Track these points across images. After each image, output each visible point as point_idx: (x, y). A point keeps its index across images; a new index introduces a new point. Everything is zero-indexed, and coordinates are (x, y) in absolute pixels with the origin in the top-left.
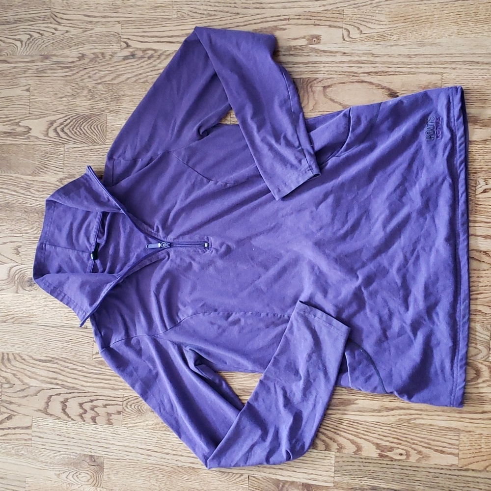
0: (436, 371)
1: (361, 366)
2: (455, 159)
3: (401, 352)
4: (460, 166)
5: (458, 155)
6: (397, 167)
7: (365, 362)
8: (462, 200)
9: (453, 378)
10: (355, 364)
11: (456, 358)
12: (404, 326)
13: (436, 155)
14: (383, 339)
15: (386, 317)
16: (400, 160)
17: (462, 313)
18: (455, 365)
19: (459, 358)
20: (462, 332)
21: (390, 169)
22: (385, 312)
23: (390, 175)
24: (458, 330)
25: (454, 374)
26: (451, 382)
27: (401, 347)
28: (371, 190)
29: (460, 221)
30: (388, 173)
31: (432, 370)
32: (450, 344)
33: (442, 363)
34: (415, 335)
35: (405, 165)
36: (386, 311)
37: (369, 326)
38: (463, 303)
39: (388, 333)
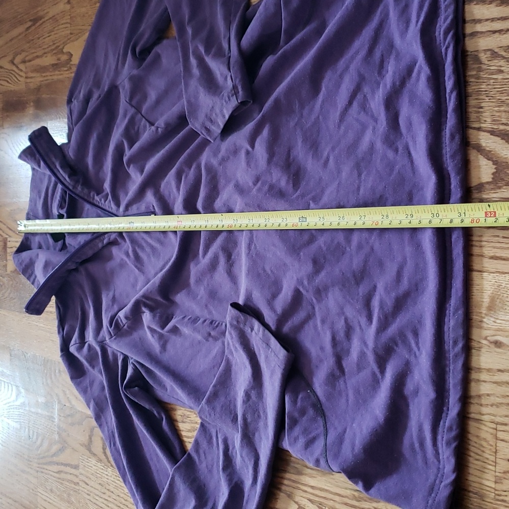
0: (412, 445)
1: (305, 418)
2: (438, 25)
3: (363, 400)
4: (445, 39)
5: (442, 17)
6: (353, 58)
7: (311, 412)
8: (451, 104)
9: (439, 461)
10: (296, 415)
11: (441, 423)
12: (365, 353)
13: (408, 23)
14: (338, 373)
15: (341, 335)
16: (357, 44)
17: (451, 336)
18: (439, 437)
19: (447, 424)
20: (453, 372)
21: (342, 63)
22: (340, 325)
23: (341, 77)
24: (448, 369)
25: (439, 454)
26: (435, 471)
27: (362, 390)
28: (319, 106)
29: (448, 149)
30: (339, 73)
31: (406, 441)
32: (432, 395)
33: (421, 429)
34: (382, 370)
35: (363, 53)
36: (342, 322)
37: (318, 348)
38: (454, 314)
39: (344, 364)
